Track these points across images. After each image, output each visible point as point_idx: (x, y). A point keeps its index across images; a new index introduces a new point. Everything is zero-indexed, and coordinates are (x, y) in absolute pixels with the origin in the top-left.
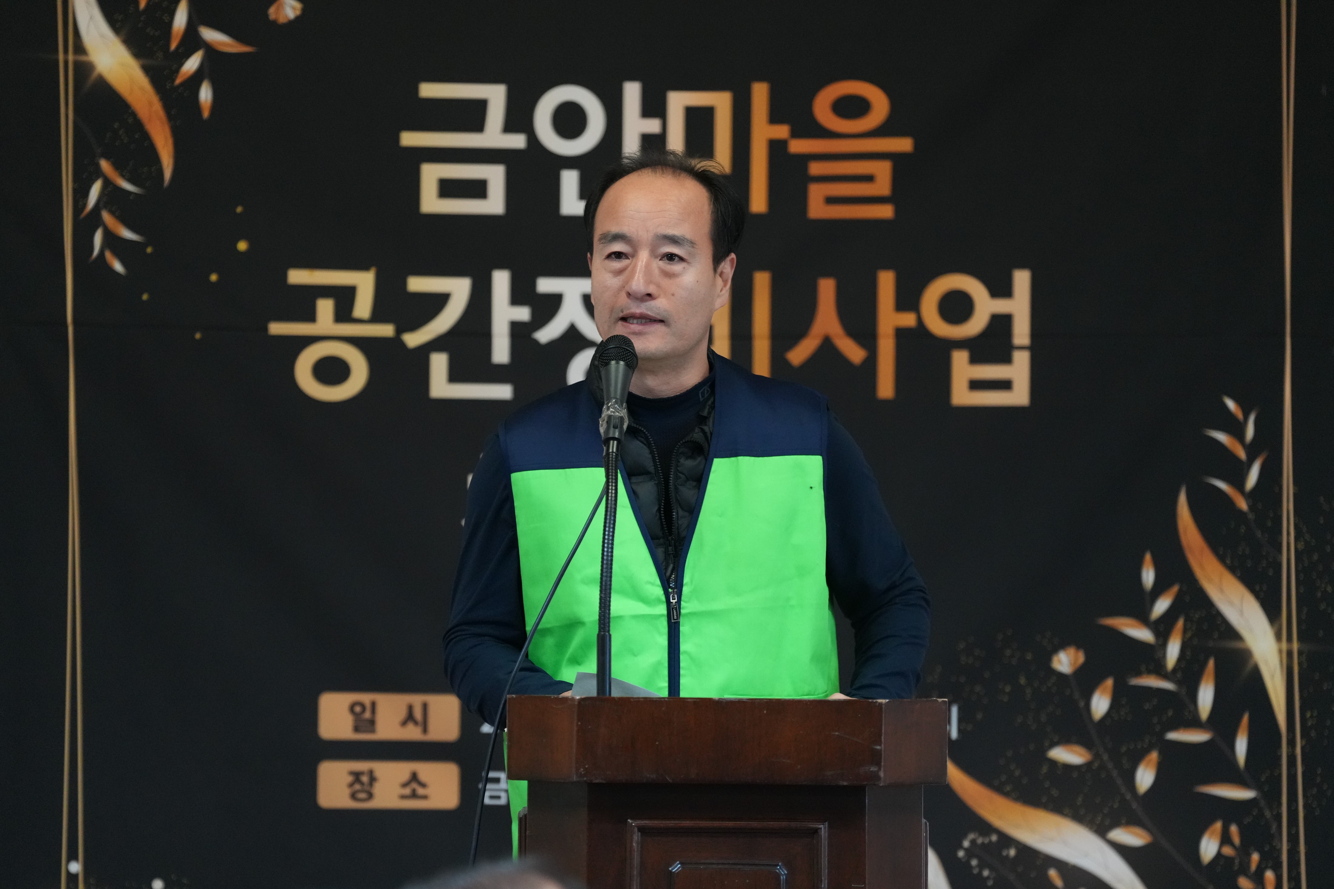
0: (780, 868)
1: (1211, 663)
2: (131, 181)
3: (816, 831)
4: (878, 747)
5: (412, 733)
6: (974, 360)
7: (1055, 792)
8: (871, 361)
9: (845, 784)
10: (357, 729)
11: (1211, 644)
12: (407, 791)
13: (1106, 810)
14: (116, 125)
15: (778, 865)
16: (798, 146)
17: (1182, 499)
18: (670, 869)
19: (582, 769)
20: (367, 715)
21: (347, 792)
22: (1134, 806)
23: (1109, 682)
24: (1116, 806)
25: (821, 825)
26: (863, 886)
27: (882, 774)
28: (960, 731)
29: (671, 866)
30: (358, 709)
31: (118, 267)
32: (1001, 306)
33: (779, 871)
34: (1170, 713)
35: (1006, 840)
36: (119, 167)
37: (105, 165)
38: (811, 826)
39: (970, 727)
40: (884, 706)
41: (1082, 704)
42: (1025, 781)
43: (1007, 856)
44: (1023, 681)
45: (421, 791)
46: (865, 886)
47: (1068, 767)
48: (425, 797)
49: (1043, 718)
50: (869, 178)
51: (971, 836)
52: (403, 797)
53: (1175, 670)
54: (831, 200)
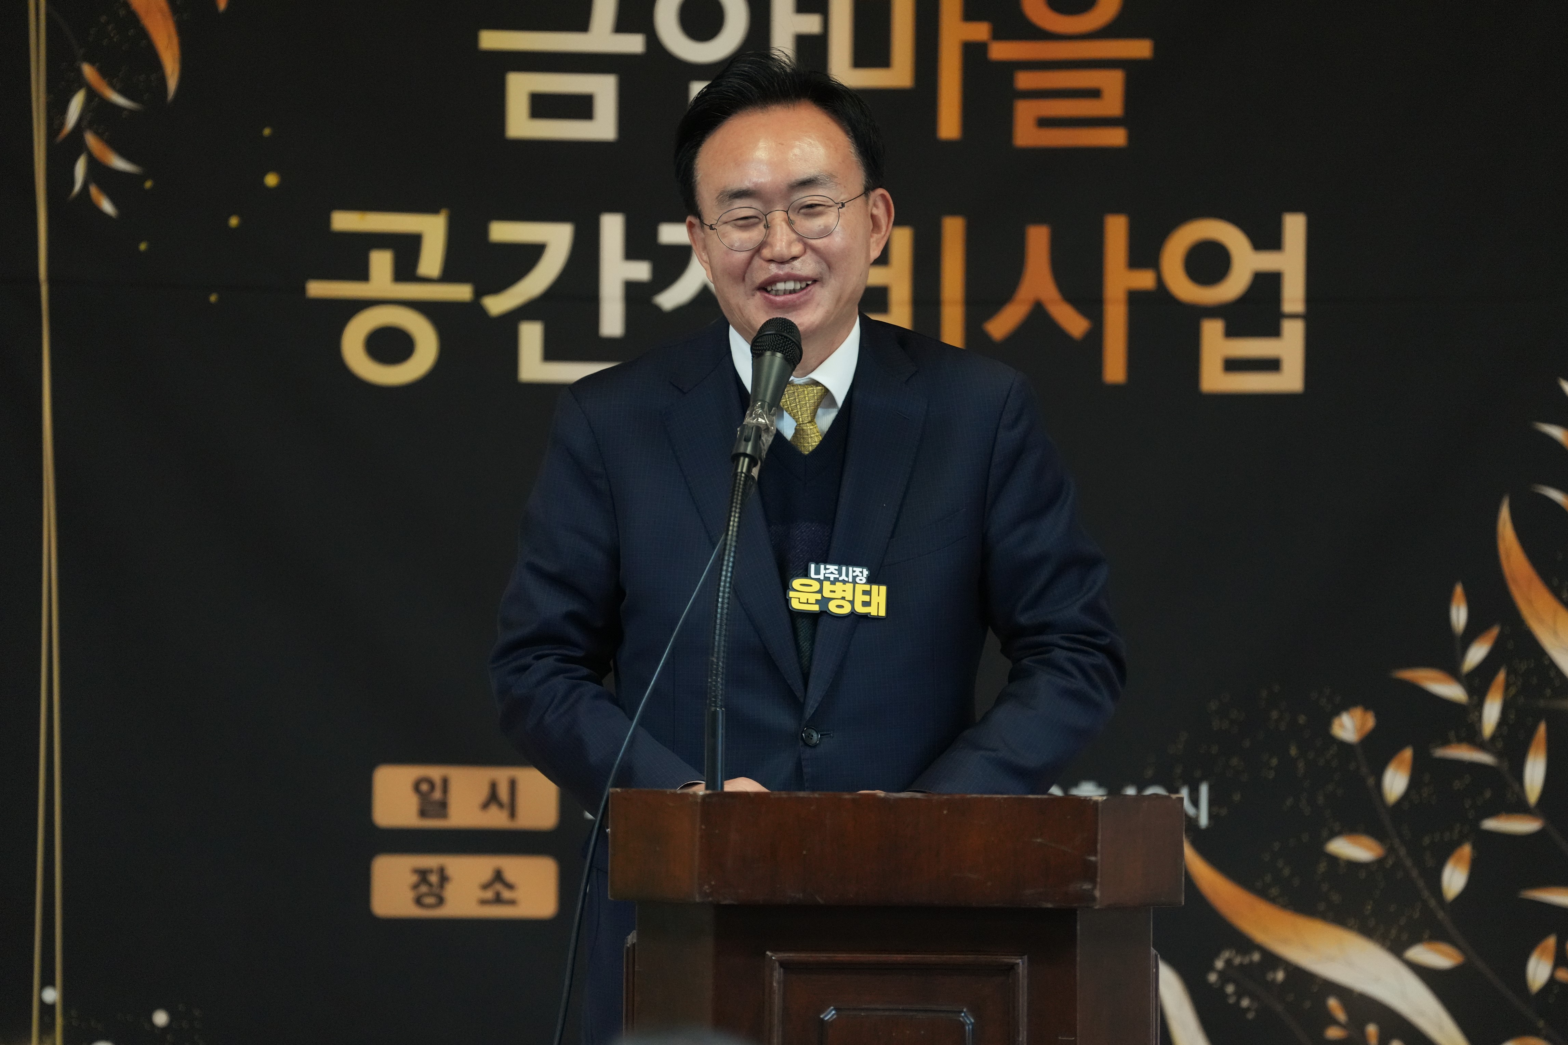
0: (966, 1016)
1: (1542, 729)
2: (123, 92)
3: (1012, 967)
4: (1093, 858)
5: (496, 819)
6: (1231, 332)
7: (1336, 898)
8: (1096, 336)
9: (1050, 906)
10: (423, 813)
11: (1542, 703)
12: (489, 894)
13: (1403, 921)
14: (103, 19)
15: (962, 1012)
16: (1001, 51)
17: (1505, 514)
18: (822, 1016)
19: (706, 887)
20: (437, 795)
21: (410, 895)
22: (1441, 915)
23: (1407, 754)
24: (1417, 915)
25: (1018, 959)
26: (1073, 1038)
27: (1097, 893)
28: (1211, 816)
29: (823, 1012)
30: (424, 787)
31: (107, 206)
32: (1267, 261)
33: (964, 1019)
34: (1488, 794)
35: (1272, 960)
36: (105, 73)
37: (88, 71)
38: (1006, 960)
39: (1224, 812)
40: (1100, 805)
41: (1371, 781)
42: (1296, 882)
43: (1274, 981)
44: (1293, 751)
45: (506, 894)
46: (1076, 1039)
47: (1354, 866)
48: (512, 902)
49: (1321, 800)
50: (1094, 94)
51: (1226, 954)
52: (484, 902)
53: (1494, 737)
54: (1044, 123)
